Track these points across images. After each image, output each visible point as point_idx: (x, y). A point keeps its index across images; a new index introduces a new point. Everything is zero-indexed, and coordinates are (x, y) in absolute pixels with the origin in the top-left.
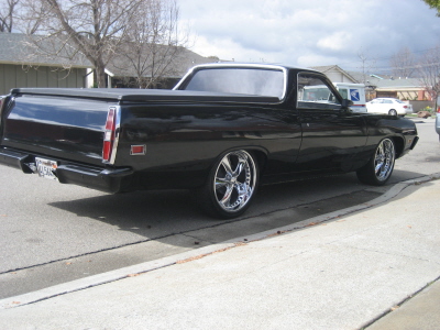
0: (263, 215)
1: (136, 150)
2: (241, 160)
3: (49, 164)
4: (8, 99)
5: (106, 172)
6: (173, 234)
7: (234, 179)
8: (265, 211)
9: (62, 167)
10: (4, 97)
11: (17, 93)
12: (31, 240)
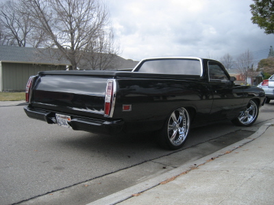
0: (193, 146)
1: (126, 108)
2: (181, 114)
3: (65, 118)
4: (37, 78)
5: (106, 123)
6: (146, 161)
7: (177, 126)
8: (194, 144)
9: (75, 120)
10: (34, 77)
11: (42, 75)
12: (57, 168)
